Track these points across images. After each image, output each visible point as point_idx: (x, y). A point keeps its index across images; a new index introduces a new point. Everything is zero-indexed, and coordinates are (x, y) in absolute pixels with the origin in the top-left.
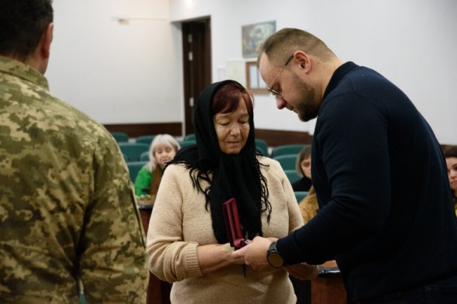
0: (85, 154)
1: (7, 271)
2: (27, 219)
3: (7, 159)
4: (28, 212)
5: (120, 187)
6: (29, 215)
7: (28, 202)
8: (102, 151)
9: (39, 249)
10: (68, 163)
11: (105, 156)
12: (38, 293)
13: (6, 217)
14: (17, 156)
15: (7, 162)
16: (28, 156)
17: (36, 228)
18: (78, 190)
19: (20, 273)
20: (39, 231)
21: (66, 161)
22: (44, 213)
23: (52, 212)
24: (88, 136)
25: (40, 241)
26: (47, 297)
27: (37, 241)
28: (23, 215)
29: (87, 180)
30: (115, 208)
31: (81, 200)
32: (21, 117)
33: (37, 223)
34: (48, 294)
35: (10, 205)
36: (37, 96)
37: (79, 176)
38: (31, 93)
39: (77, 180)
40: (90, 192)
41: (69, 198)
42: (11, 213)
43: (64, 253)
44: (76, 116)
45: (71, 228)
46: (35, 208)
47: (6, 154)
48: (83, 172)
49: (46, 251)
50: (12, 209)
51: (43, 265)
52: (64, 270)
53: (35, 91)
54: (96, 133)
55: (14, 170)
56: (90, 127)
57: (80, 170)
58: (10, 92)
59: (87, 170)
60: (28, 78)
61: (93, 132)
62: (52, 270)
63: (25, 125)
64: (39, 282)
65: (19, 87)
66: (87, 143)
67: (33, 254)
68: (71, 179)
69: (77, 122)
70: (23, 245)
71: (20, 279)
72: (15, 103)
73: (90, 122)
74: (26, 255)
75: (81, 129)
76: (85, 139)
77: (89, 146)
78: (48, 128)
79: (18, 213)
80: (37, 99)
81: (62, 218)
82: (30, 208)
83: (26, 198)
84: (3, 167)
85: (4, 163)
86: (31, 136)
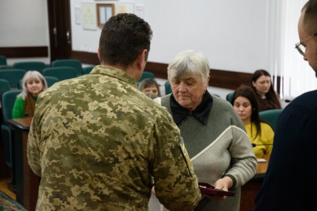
0: (148, 128)
1: (99, 190)
2: (111, 162)
3: (103, 128)
4: (112, 159)
6: (112, 160)
7: (112, 153)
9: (117, 180)
10: (137, 132)
12: (116, 204)
13: (100, 160)
14: (109, 127)
15: (103, 129)
16: (114, 127)
18: (141, 148)
19: (106, 192)
20: (117, 169)
21: (136, 131)
22: (120, 159)
23: (125, 159)
24: (151, 117)
25: (118, 175)
27: (116, 175)
28: (109, 159)
29: (147, 143)
30: (170, 159)
31: (142, 154)
32: (114, 104)
33: (117, 165)
34: (122, 205)
35: (102, 154)
36: (126, 91)
37: (142, 140)
38: (122, 89)
39: (141, 142)
42: (102, 158)
43: (132, 183)
44: (146, 104)
45: (137, 168)
46: (116, 156)
47: (102, 125)
48: (145, 138)
49: (122, 182)
50: (103, 156)
51: (120, 189)
52: (133, 192)
53: (125, 88)
54: (156, 116)
55: (107, 134)
56: (154, 111)
57: (143, 137)
58: (111, 89)
59: (148, 137)
60: (123, 79)
61: (154, 115)
62: (125, 192)
63: (116, 109)
64: (118, 198)
65: (116, 85)
66: (149, 122)
67: (114, 182)
68: (137, 141)
70: (109, 177)
71: (106, 195)
72: (112, 96)
73: (154, 107)
74: (110, 182)
76: (149, 119)
77: (150, 124)
78: (128, 111)
79: (106, 158)
80: (125, 94)
81: (131, 162)
82: (113, 156)
83: (111, 151)
84: (100, 132)
85: (101, 130)
86: (117, 116)
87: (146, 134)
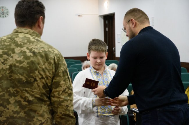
0: (51, 60)
1: (26, 98)
2: (32, 81)
3: (25, 62)
4: (32, 79)
5: (63, 70)
7: (32, 76)
8: (57, 58)
9: (36, 91)
10: (45, 63)
11: (58, 60)
12: (37, 105)
13: (25, 81)
14: (29, 61)
15: (25, 63)
16: (32, 61)
17: (35, 84)
18: (49, 72)
19: (31, 98)
20: (36, 85)
21: (44, 62)
22: (38, 79)
23: (40, 79)
24: (52, 54)
25: (37, 88)
26: (40, 106)
27: (36, 88)
28: (31, 80)
29: (51, 68)
30: (61, 77)
31: (49, 75)
32: (30, 48)
33: (36, 82)
34: (41, 105)
35: (27, 77)
36: (36, 41)
37: (49, 67)
38: (33, 40)
39: (48, 68)
40: (53, 72)
41: (45, 74)
42: (27, 79)
43: (45, 92)
44: (48, 47)
45: (47, 84)
46: (35, 77)
47: (25, 60)
48: (50, 66)
49: (39, 92)
50: (27, 78)
51: (38, 96)
52: (46, 98)
53: (35, 39)
54: (55, 53)
55: (28, 65)
56: (53, 50)
57: (49, 65)
58: (27, 40)
60: (33, 35)
61: (54, 52)
62: (41, 98)
63: (31, 51)
64: (37, 102)
65: (29, 38)
66: (51, 56)
67: (35, 93)
68: (46, 68)
69: (48, 49)
70: (31, 90)
71: (31, 100)
72: (28, 43)
73: (53, 49)
74: (32, 93)
75: (49, 51)
76: (51, 55)
77: (52, 57)
78: (39, 51)
79: (29, 79)
80: (35, 42)
81: (43, 81)
82: (33, 78)
83: (32, 74)
84: (24, 64)
85: (24, 63)
86: (33, 54)
87: (50, 63)
